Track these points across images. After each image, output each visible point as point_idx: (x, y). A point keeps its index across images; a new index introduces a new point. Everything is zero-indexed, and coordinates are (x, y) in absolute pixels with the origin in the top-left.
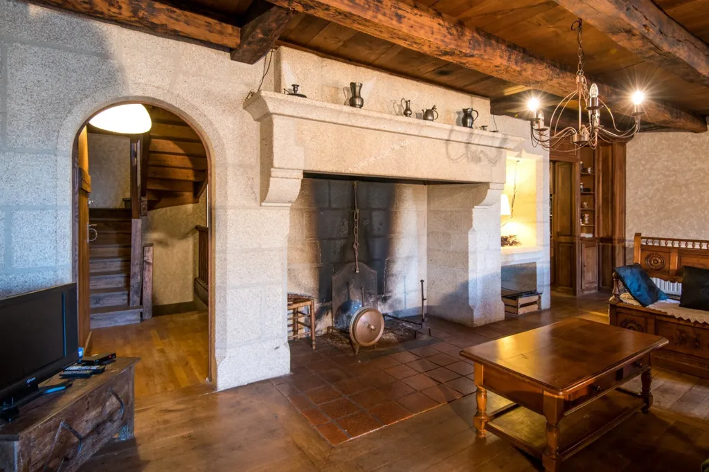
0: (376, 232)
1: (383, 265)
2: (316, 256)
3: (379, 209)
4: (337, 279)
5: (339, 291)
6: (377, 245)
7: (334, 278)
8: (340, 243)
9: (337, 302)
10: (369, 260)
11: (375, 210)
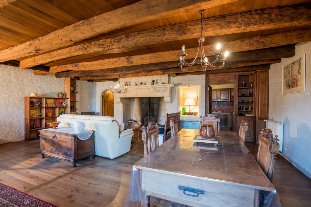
0: (155, 109)
1: (157, 117)
2: (141, 114)
3: (156, 104)
4: (145, 119)
5: (145, 122)
6: (155, 112)
7: (144, 118)
8: (146, 111)
9: (145, 124)
10: (153, 116)
11: (155, 104)
